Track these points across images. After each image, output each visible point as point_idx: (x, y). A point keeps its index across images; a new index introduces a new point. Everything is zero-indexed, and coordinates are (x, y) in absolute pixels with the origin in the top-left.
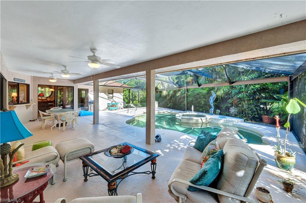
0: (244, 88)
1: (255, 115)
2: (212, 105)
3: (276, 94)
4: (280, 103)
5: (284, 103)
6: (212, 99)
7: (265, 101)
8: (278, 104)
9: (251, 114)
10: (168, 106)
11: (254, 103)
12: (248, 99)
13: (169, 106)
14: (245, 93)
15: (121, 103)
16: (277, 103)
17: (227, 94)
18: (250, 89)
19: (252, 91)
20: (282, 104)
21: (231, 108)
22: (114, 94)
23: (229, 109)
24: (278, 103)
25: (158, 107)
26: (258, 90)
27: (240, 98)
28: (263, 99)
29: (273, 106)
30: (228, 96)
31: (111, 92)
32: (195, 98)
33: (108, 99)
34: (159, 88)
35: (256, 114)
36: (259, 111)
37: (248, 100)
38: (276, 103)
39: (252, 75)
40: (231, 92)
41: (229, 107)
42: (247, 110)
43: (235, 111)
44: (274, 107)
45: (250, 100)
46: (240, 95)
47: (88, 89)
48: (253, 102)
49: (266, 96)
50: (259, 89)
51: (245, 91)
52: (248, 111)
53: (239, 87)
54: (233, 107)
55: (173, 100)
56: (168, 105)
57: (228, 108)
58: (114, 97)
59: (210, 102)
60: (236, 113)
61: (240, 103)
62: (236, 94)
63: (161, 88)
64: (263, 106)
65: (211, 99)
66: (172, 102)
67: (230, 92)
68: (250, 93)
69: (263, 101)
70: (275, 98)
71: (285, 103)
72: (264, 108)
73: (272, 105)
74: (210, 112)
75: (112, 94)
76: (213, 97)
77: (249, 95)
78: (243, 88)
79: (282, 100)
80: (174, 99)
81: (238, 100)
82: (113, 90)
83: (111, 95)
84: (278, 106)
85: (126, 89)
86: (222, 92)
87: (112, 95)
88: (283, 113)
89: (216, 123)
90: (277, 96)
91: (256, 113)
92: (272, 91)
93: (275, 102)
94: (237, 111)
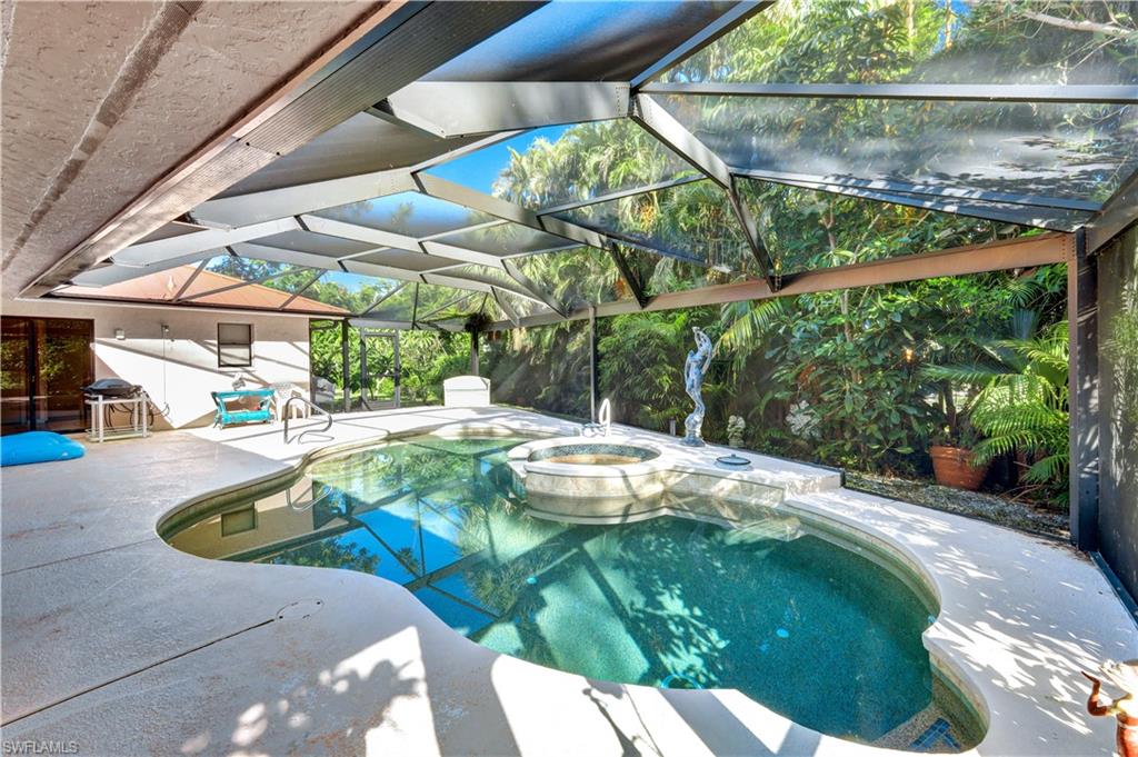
0: (845, 312)
1: (898, 443)
2: (695, 395)
3: (997, 338)
4: (1020, 386)
5: (1040, 387)
6: (694, 365)
7: (944, 372)
8: (1006, 390)
9: (879, 442)
10: (540, 397)
11: (893, 385)
12: (865, 363)
13: (543, 400)
14: (852, 333)
15: (298, 389)
16: (1004, 384)
17: (773, 339)
18: (873, 313)
19: (881, 324)
20: (1031, 389)
21: (794, 408)
22: (259, 347)
23: (785, 412)
24: (1010, 383)
25: (491, 402)
26: (912, 318)
27: (824, 361)
28: (936, 363)
29: (982, 398)
30: (779, 352)
31: (241, 335)
32: (634, 362)
33: (221, 373)
34: (494, 319)
35: (906, 441)
36: (915, 424)
37: (864, 371)
38: (995, 386)
39: (878, 244)
40: (788, 332)
41: (782, 401)
42: (862, 419)
43: (808, 424)
44: (989, 408)
45: (873, 369)
46: (826, 345)
47: (91, 322)
48: (889, 380)
49: (947, 347)
50: (914, 313)
51: (851, 326)
52: (864, 424)
53: (822, 307)
54: (804, 405)
55: (556, 373)
56: (540, 393)
57: (779, 410)
58: (254, 361)
59: (688, 383)
60: (817, 434)
61: (829, 386)
62: (810, 339)
63: (501, 319)
64: (937, 401)
65: (689, 367)
66: (555, 383)
67: (781, 331)
68: (872, 337)
69: (935, 372)
70: (992, 358)
71: (1044, 386)
72: (937, 407)
73: (977, 398)
74: (687, 433)
75: (248, 344)
76: (698, 356)
77: (867, 346)
78: (838, 312)
79: (1029, 367)
80: (562, 367)
81: (821, 371)
82: (250, 326)
83: (242, 352)
84: (1011, 401)
85: (324, 324)
86: (746, 330)
87: (247, 350)
88: (1039, 439)
89: (703, 492)
90: (1002, 350)
91: (904, 434)
92: (977, 325)
93: (994, 378)
94: (816, 421)
